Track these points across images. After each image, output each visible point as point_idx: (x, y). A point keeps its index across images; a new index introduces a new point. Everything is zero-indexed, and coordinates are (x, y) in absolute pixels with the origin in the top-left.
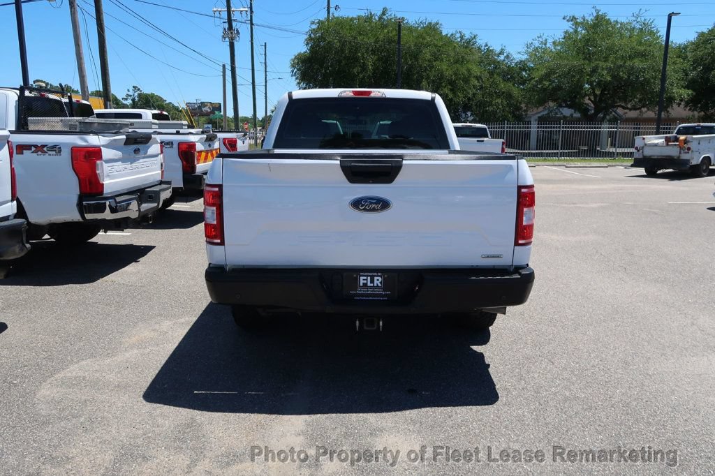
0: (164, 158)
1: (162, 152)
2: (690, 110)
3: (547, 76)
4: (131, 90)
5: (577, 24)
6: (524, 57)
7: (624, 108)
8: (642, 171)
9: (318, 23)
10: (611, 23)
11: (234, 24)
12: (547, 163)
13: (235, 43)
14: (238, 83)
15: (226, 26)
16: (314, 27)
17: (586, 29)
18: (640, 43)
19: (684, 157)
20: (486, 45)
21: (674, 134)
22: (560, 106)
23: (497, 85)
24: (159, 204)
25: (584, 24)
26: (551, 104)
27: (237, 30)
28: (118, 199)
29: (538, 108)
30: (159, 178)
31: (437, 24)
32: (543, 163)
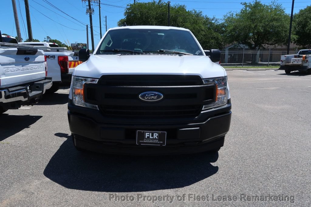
0: (47, 64)
1: (46, 61)
2: (296, 45)
3: (234, 29)
4: (46, 38)
5: (246, 6)
6: (223, 21)
7: (268, 44)
8: (284, 72)
9: (130, 5)
10: (262, 6)
11: (91, 7)
12: (238, 68)
13: (92, 15)
14: (94, 34)
15: (88, 7)
16: (128, 7)
17: (251, 9)
18: (275, 15)
19: (305, 65)
20: (206, 16)
21: (298, 54)
22: (240, 43)
23: (211, 34)
24: (43, 91)
25: (250, 6)
26: (235, 42)
27: (93, 10)
28: (11, 89)
29: (229, 44)
30: (44, 76)
31: (184, 6)
32: (236, 68)
